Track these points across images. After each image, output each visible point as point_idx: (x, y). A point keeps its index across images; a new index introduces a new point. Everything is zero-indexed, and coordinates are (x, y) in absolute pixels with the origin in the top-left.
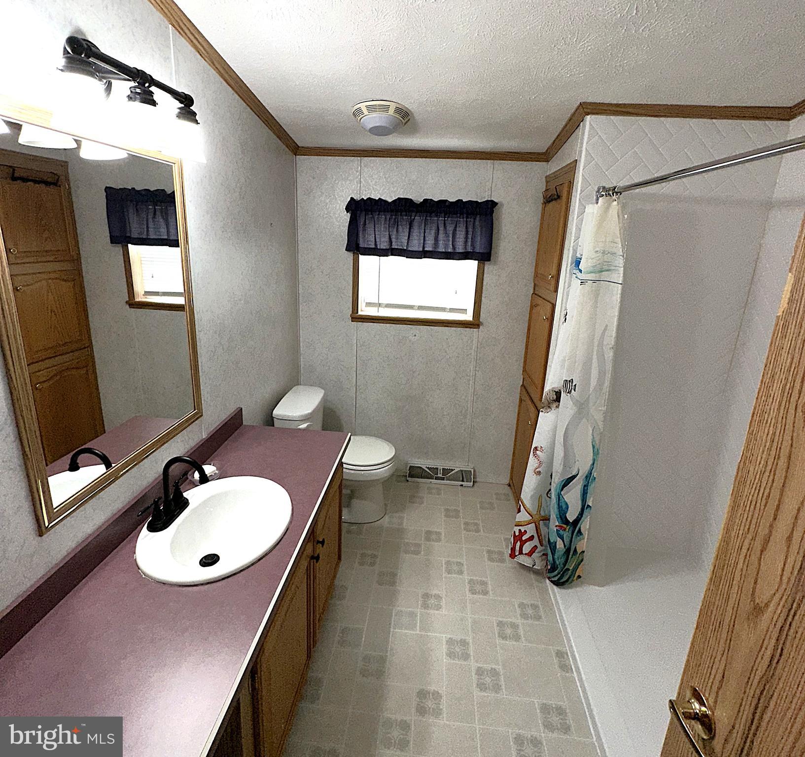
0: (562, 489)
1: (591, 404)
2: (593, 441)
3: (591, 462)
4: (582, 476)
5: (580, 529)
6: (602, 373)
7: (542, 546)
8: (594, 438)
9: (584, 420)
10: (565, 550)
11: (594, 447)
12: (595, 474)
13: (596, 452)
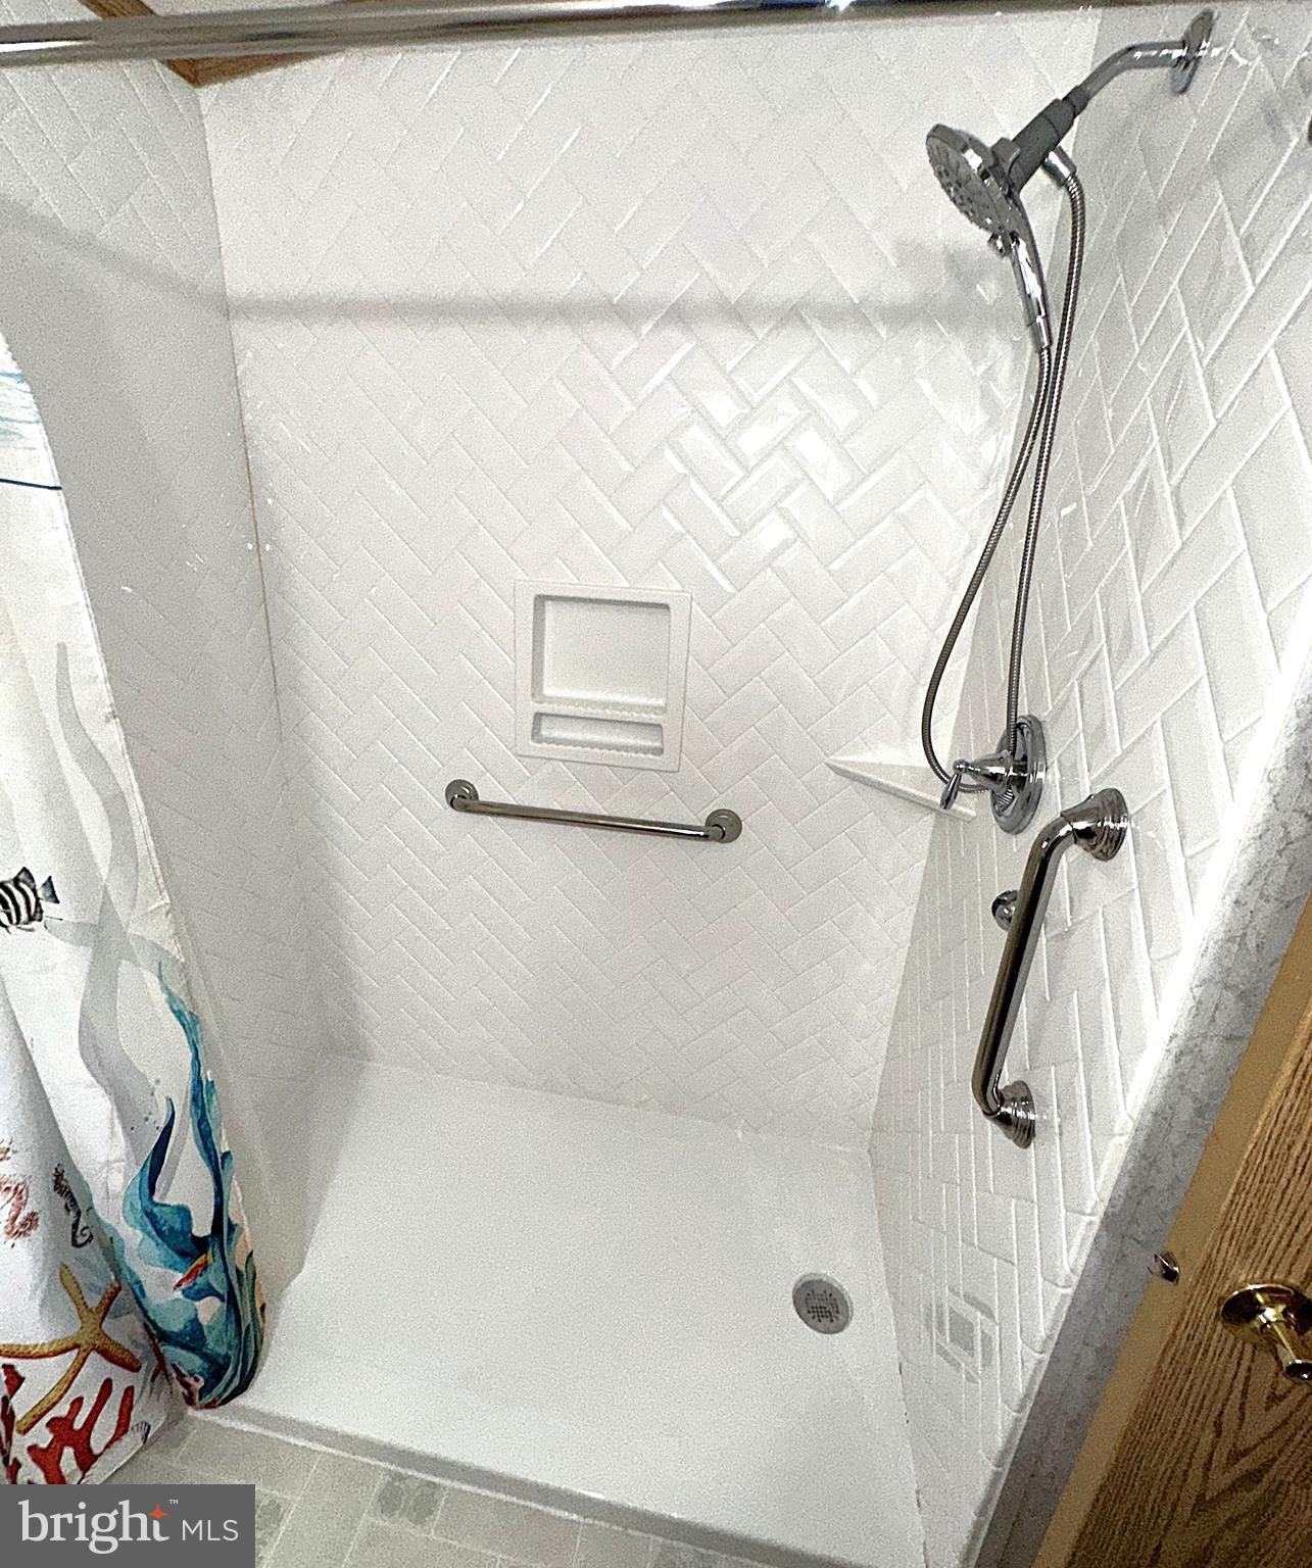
0: (152, 1190)
1: (122, 910)
2: (172, 999)
3: (190, 1055)
4: (185, 1105)
5: (230, 1222)
6: (115, 807)
7: (137, 1370)
8: (170, 994)
9: (125, 967)
10: (225, 1305)
11: (179, 1015)
12: (208, 1075)
13: (190, 1023)
